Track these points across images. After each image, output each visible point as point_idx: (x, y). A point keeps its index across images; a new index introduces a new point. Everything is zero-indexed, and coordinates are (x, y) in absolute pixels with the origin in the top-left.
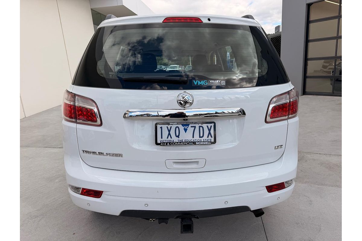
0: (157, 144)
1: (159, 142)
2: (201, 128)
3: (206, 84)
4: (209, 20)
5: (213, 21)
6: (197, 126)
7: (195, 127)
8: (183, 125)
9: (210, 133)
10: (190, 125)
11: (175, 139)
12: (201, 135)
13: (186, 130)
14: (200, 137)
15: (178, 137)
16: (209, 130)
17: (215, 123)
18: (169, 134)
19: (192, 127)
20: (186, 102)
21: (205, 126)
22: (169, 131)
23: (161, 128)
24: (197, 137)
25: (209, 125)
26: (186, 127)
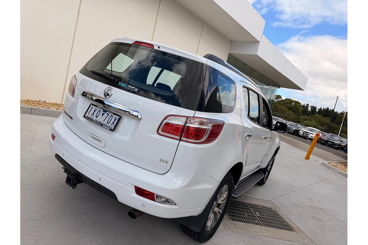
0: (84, 117)
1: (86, 116)
2: (111, 117)
3: (125, 86)
4: (159, 47)
5: (161, 49)
6: (110, 114)
7: (109, 115)
8: (104, 111)
9: (114, 123)
10: (107, 113)
11: (94, 118)
12: (108, 122)
13: (103, 114)
14: (107, 123)
15: (97, 117)
16: (115, 120)
17: (120, 117)
18: (93, 113)
19: (107, 114)
20: (108, 94)
21: (114, 116)
22: (95, 111)
23: (92, 107)
24: (105, 122)
25: (117, 117)
26: (104, 113)
